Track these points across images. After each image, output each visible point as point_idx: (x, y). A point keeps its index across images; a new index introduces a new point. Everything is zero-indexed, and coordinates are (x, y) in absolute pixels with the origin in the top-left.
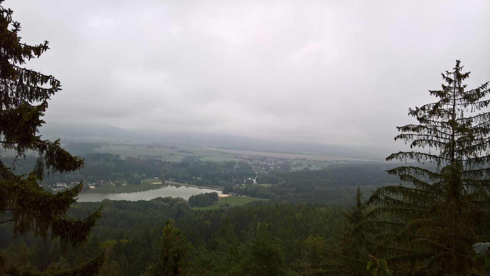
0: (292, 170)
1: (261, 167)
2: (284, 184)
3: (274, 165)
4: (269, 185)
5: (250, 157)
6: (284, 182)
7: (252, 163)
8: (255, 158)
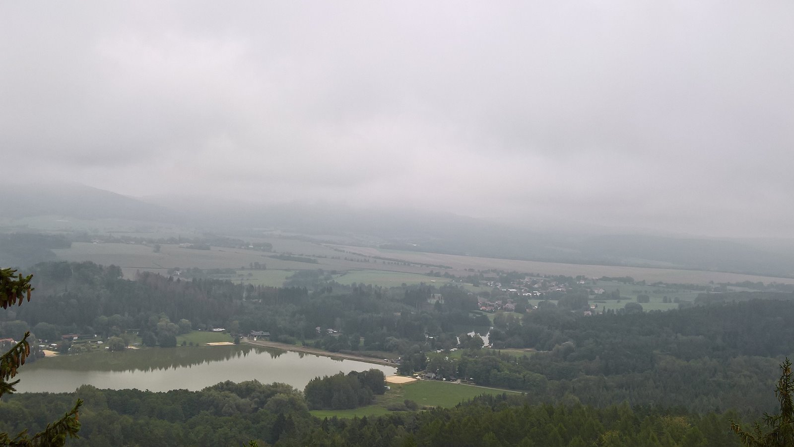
0: (592, 311)
1: (505, 302)
2: (569, 350)
3: (541, 297)
4: (528, 352)
5: (472, 274)
6: (570, 343)
7: (477, 290)
8: (485, 275)
